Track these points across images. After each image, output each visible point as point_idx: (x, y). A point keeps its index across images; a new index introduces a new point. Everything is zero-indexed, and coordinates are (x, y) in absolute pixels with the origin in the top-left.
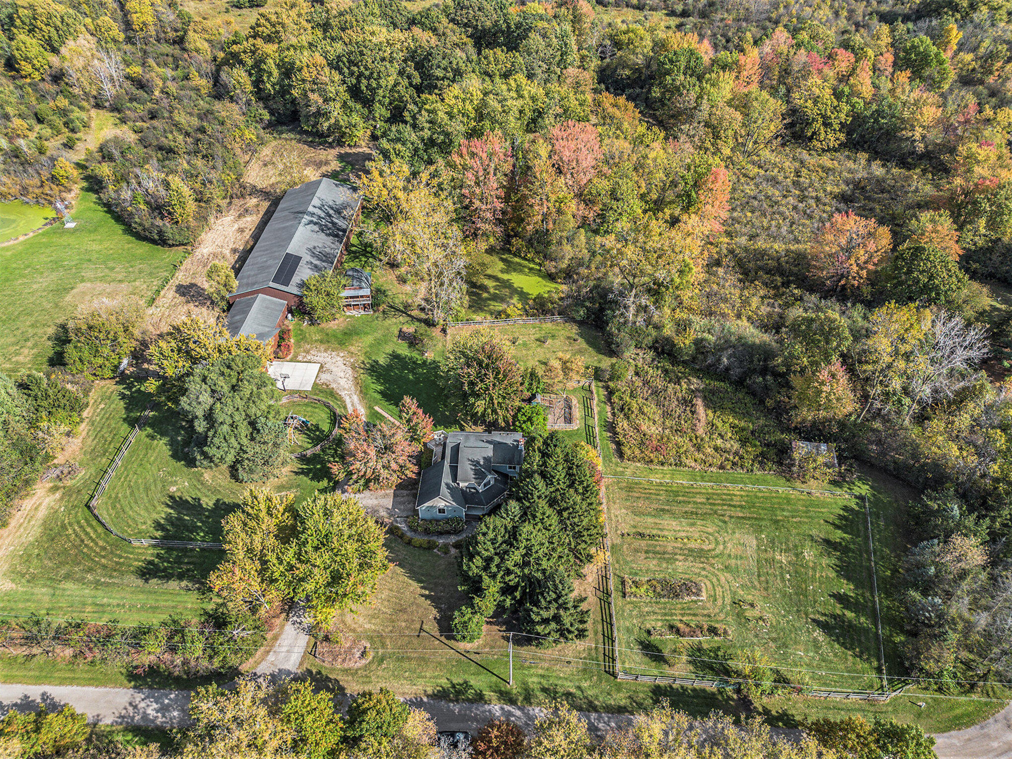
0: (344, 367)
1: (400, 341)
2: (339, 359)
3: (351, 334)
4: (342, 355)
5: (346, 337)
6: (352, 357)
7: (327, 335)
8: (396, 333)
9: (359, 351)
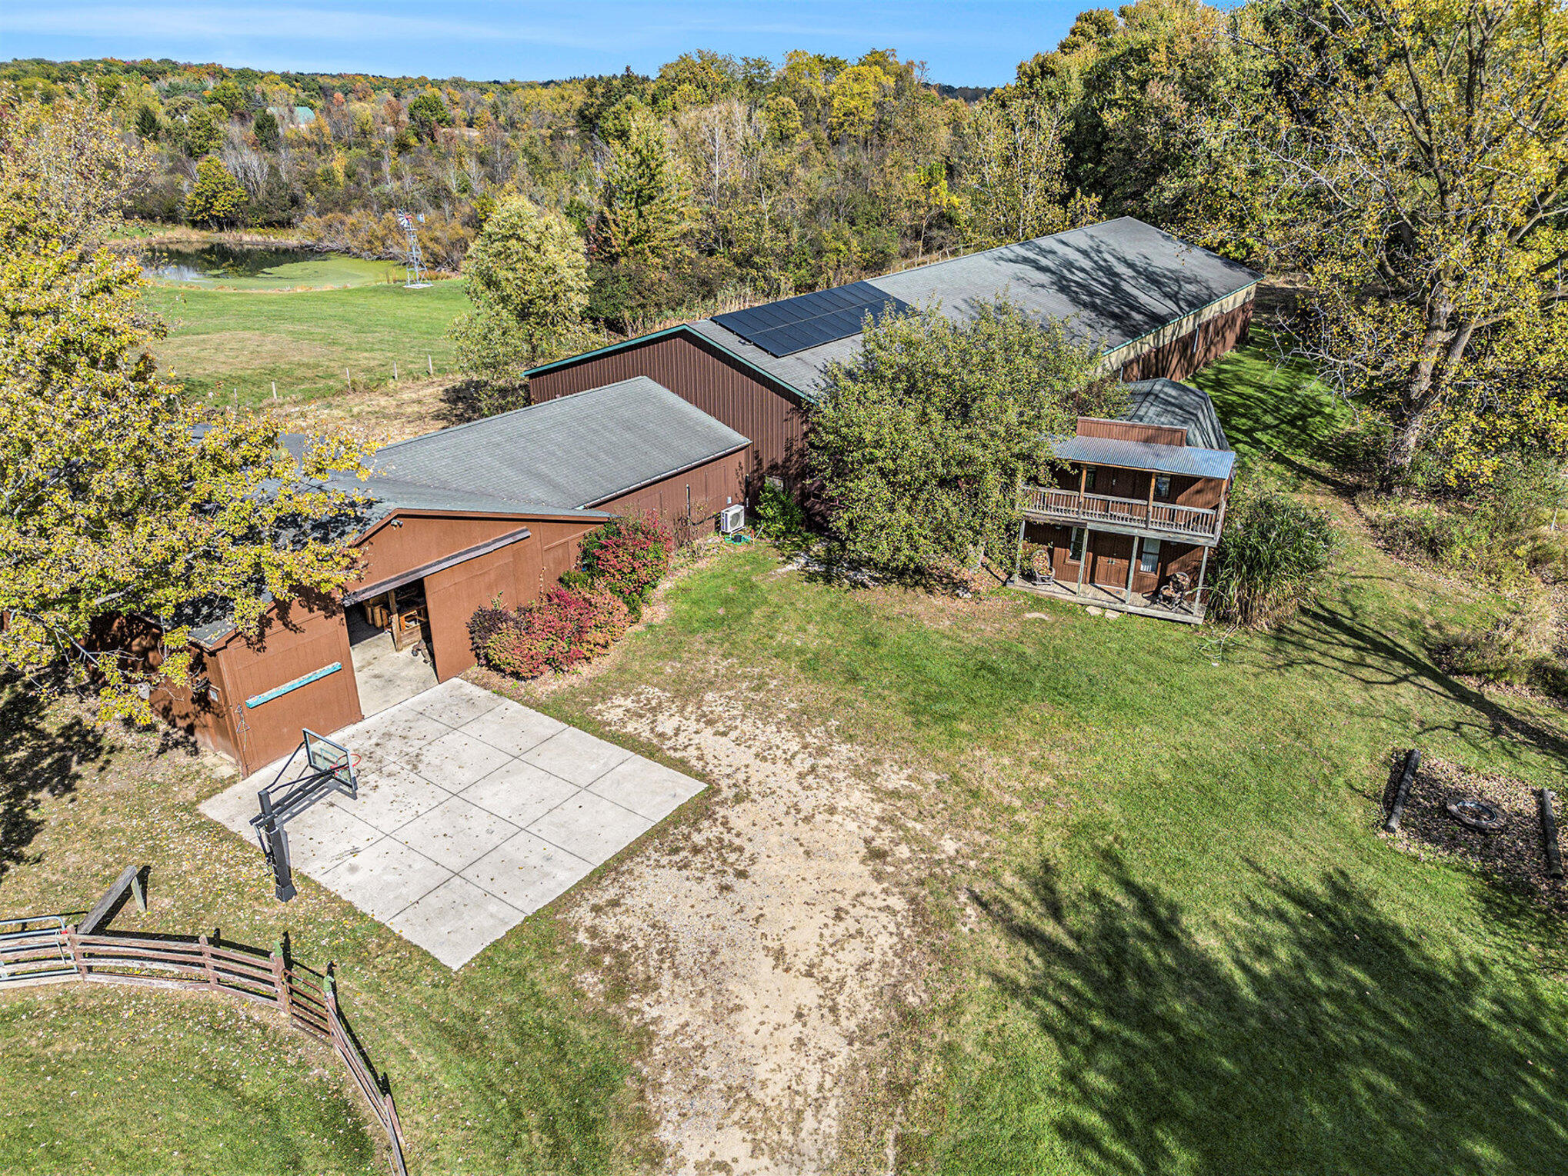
0: (855, 873)
1: (1401, 840)
2: (858, 796)
3: (1018, 683)
4: (894, 778)
5: (982, 689)
6: (957, 822)
7: (872, 642)
8: (1374, 775)
9: (1032, 797)
